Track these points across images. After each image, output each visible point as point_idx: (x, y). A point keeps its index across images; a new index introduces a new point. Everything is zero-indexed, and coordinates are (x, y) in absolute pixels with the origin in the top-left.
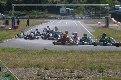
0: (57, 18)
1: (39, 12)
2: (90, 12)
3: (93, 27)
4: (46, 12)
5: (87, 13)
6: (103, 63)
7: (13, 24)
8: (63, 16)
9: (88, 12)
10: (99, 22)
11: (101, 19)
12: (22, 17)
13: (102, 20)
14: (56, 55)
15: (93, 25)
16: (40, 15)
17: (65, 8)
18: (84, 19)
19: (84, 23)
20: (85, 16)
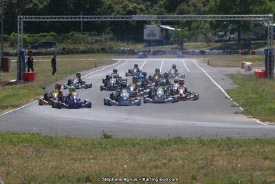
0: (137, 51)
1: (90, 35)
2: (222, 36)
3: (232, 76)
4: (106, 36)
5: (217, 38)
6: (258, 173)
7: (20, 70)
8: (153, 46)
9: (219, 37)
10: (248, 63)
11: (253, 53)
12: (44, 50)
13: (255, 56)
14: (135, 150)
15: (233, 70)
16: (92, 43)
17: (159, 26)
18: (209, 54)
19: (208, 64)
20: (210, 45)
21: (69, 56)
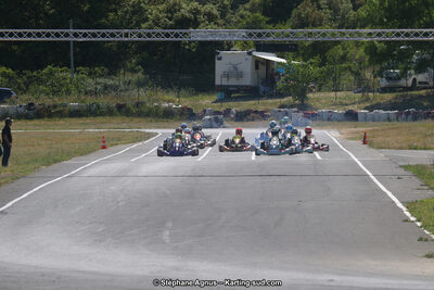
1: (90, 74)
2: (398, 78)
3: (419, 171)
4: (129, 77)
5: (384, 83)
8: (236, 99)
9: (389, 79)
15: (421, 157)
16: (95, 93)
17: (250, 54)
18: (366, 118)
19: (365, 143)
20: (368, 99)
21: (42, 122)
